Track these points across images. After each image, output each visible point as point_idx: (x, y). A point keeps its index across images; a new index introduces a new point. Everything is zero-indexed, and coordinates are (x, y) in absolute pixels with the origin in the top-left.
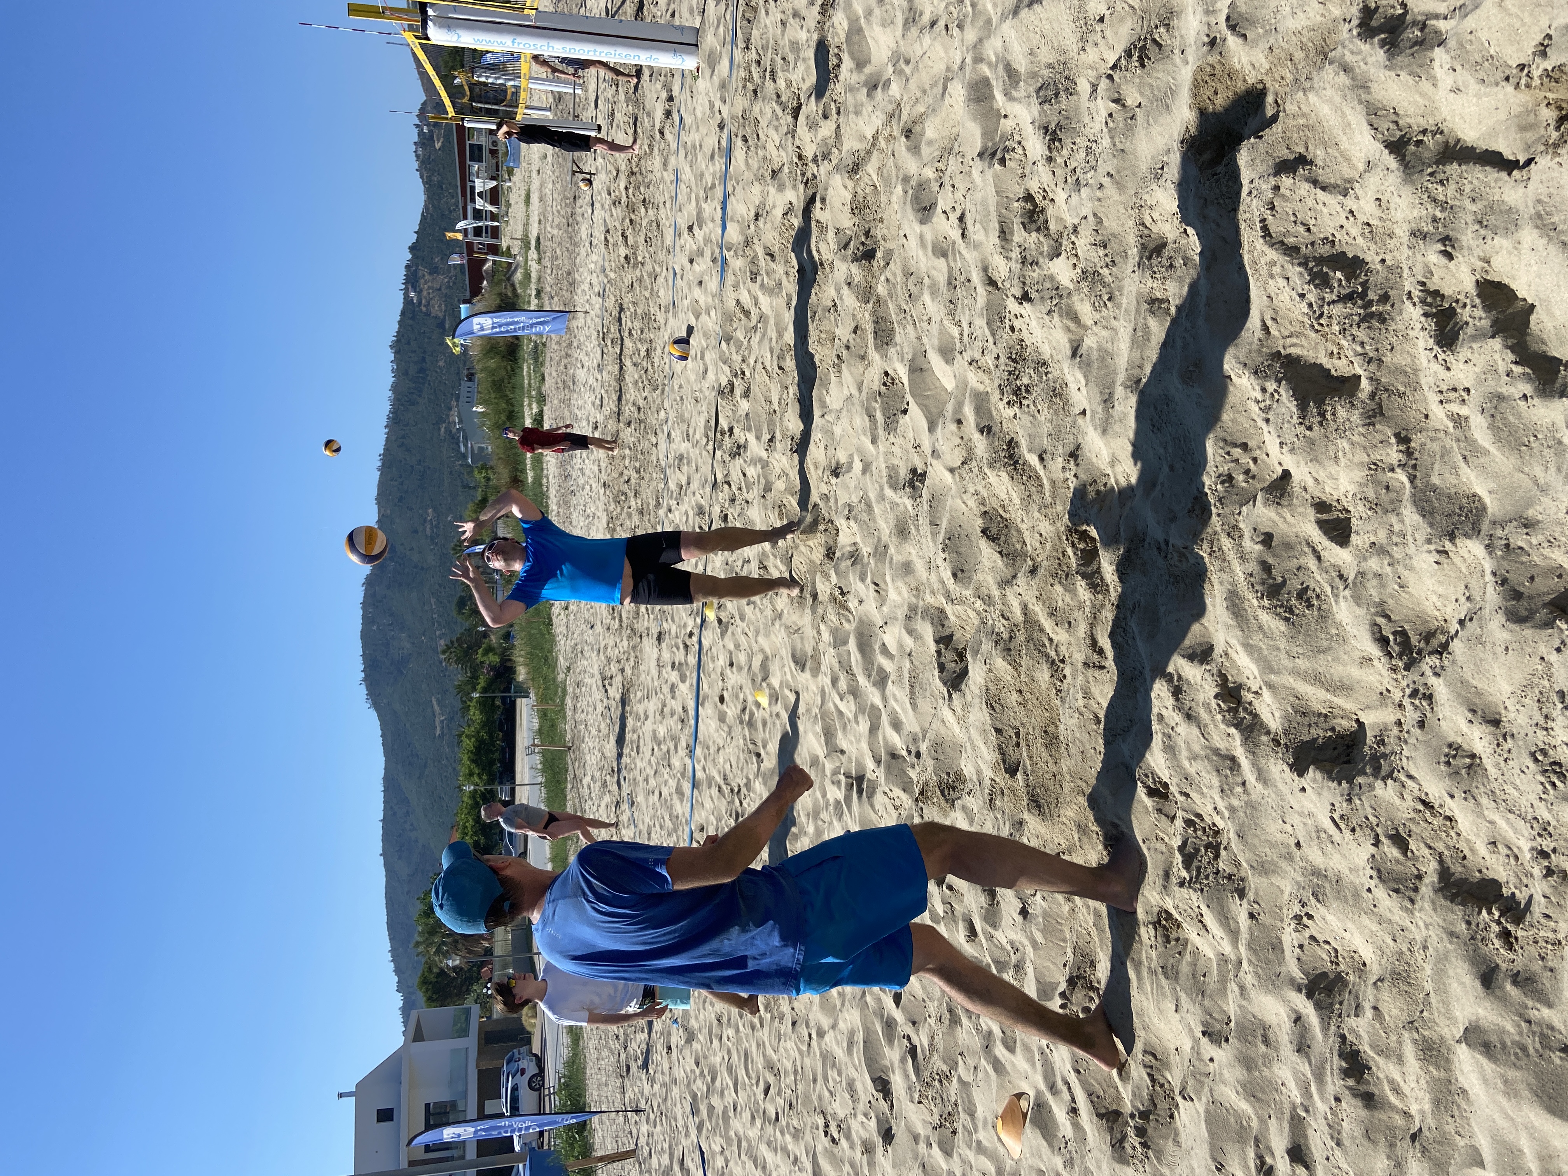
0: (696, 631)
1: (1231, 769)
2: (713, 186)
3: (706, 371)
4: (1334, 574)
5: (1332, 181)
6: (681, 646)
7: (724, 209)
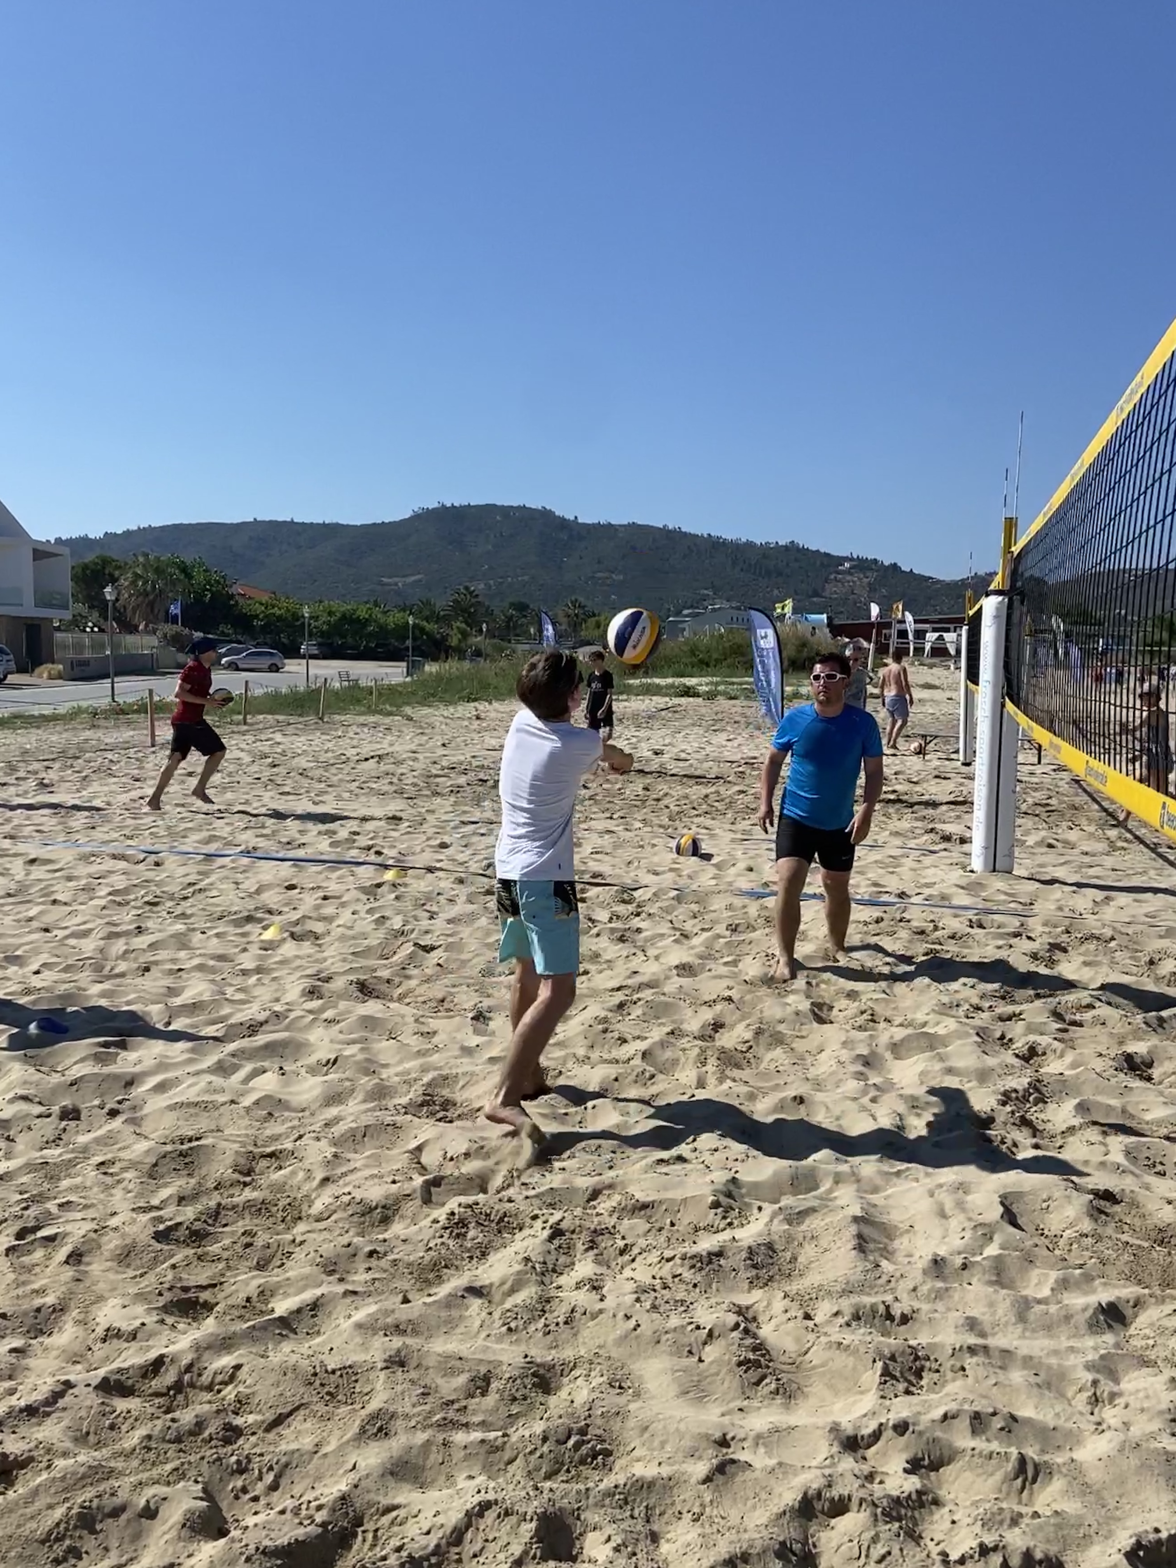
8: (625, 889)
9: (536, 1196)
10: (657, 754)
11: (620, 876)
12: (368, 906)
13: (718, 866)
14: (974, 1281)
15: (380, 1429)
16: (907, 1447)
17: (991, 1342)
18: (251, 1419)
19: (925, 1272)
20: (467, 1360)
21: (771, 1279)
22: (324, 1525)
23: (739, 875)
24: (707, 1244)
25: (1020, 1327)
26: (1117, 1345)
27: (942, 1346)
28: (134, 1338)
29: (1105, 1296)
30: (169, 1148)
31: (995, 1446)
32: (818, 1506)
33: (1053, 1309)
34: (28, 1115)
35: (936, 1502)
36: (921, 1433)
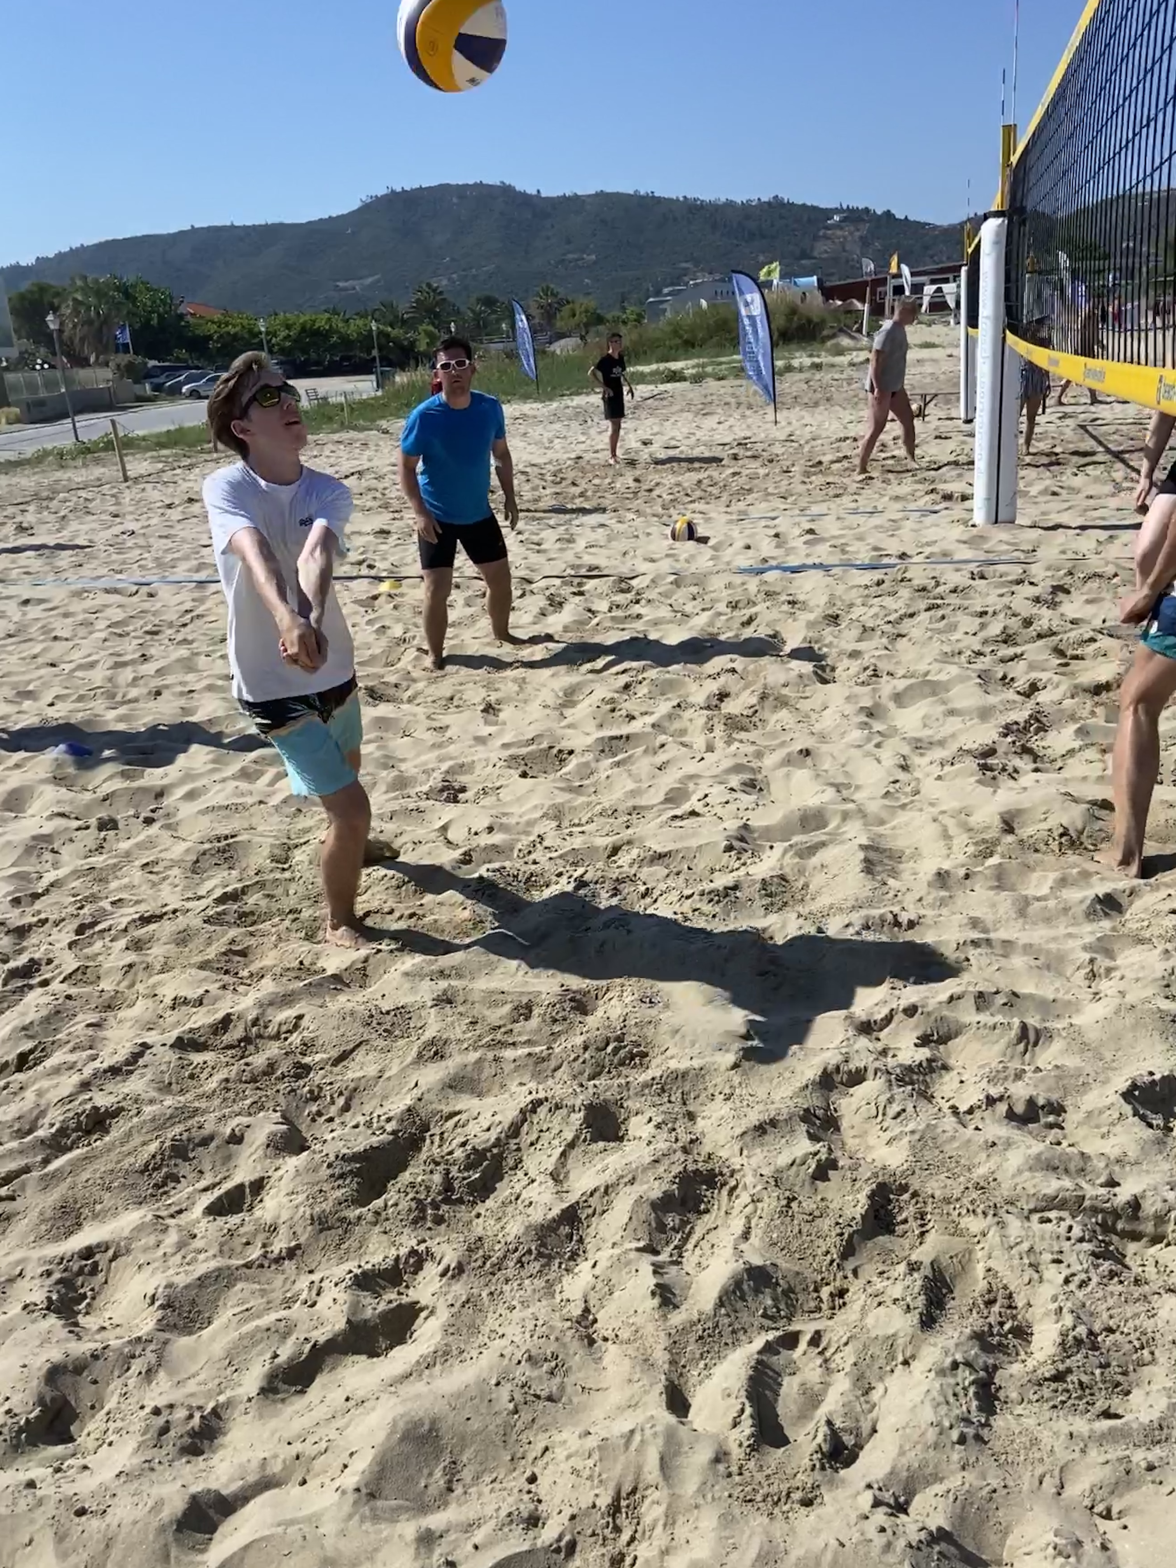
0: (373, 573)
1: (19, 1130)
2: (843, 552)
3: (653, 561)
4: (184, 1206)
5: (570, 1161)
6: (361, 557)
7: (814, 566)
8: (622, 580)
9: (561, 857)
10: (645, 444)
11: (616, 567)
12: (367, 618)
13: (715, 548)
14: (976, 888)
15: (436, 1053)
16: (917, 1027)
17: (992, 936)
18: (318, 1057)
19: (929, 884)
20: (509, 993)
21: (785, 904)
22: (394, 1133)
23: (737, 553)
24: (722, 881)
25: (1021, 921)
26: (1114, 929)
27: (947, 942)
28: (201, 1004)
29: (1102, 889)
30: (207, 846)
31: (999, 1018)
32: (837, 1078)
33: (1051, 903)
34: (66, 829)
35: (945, 1068)
36: (929, 1014)
